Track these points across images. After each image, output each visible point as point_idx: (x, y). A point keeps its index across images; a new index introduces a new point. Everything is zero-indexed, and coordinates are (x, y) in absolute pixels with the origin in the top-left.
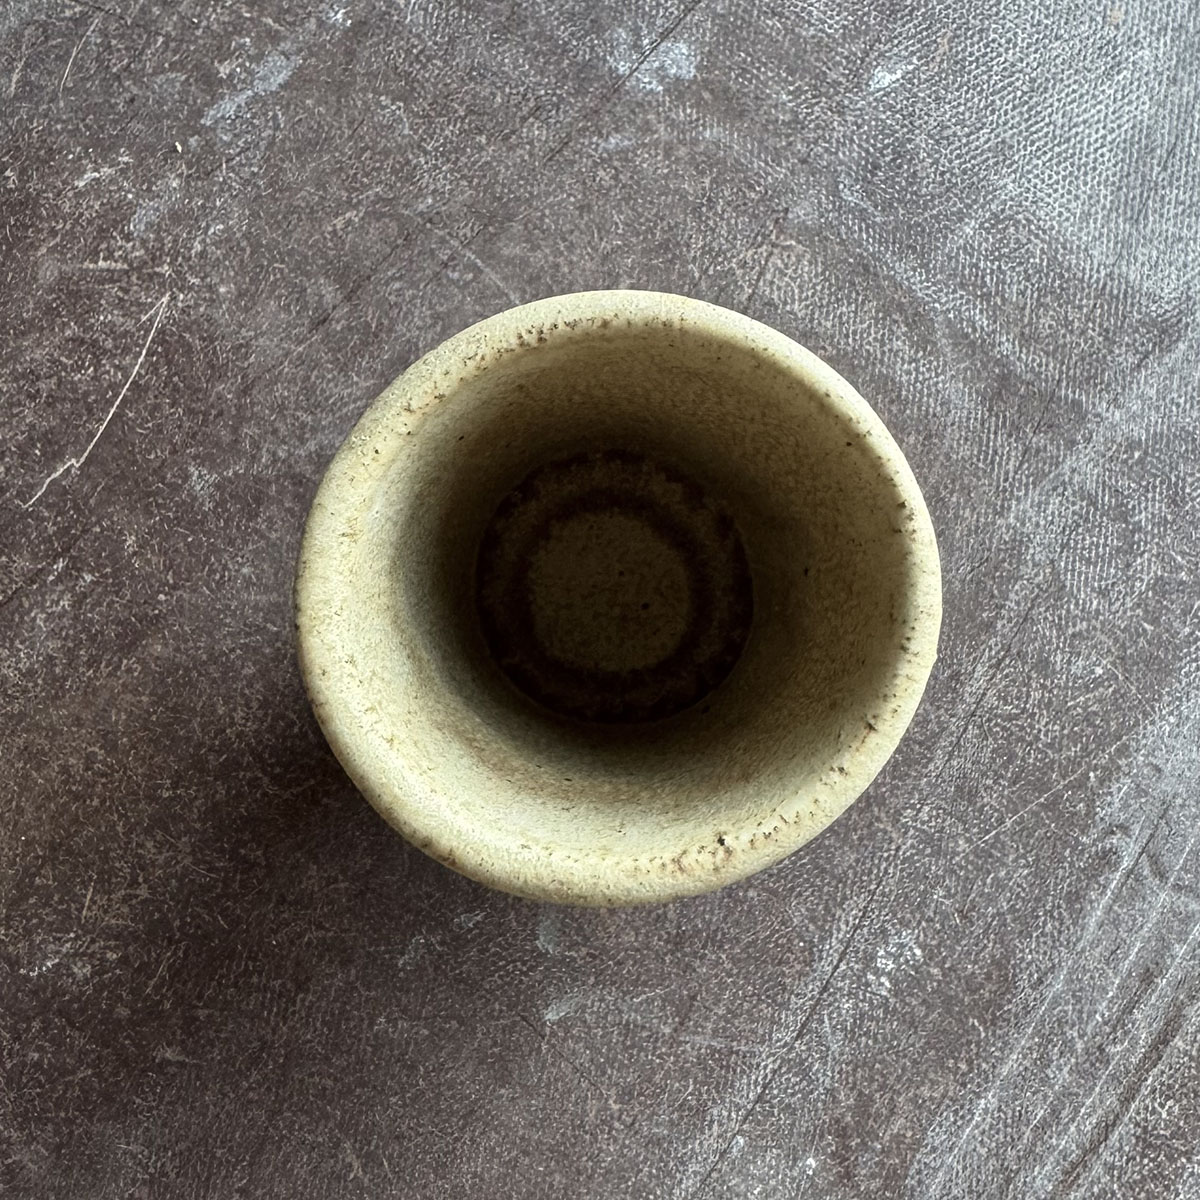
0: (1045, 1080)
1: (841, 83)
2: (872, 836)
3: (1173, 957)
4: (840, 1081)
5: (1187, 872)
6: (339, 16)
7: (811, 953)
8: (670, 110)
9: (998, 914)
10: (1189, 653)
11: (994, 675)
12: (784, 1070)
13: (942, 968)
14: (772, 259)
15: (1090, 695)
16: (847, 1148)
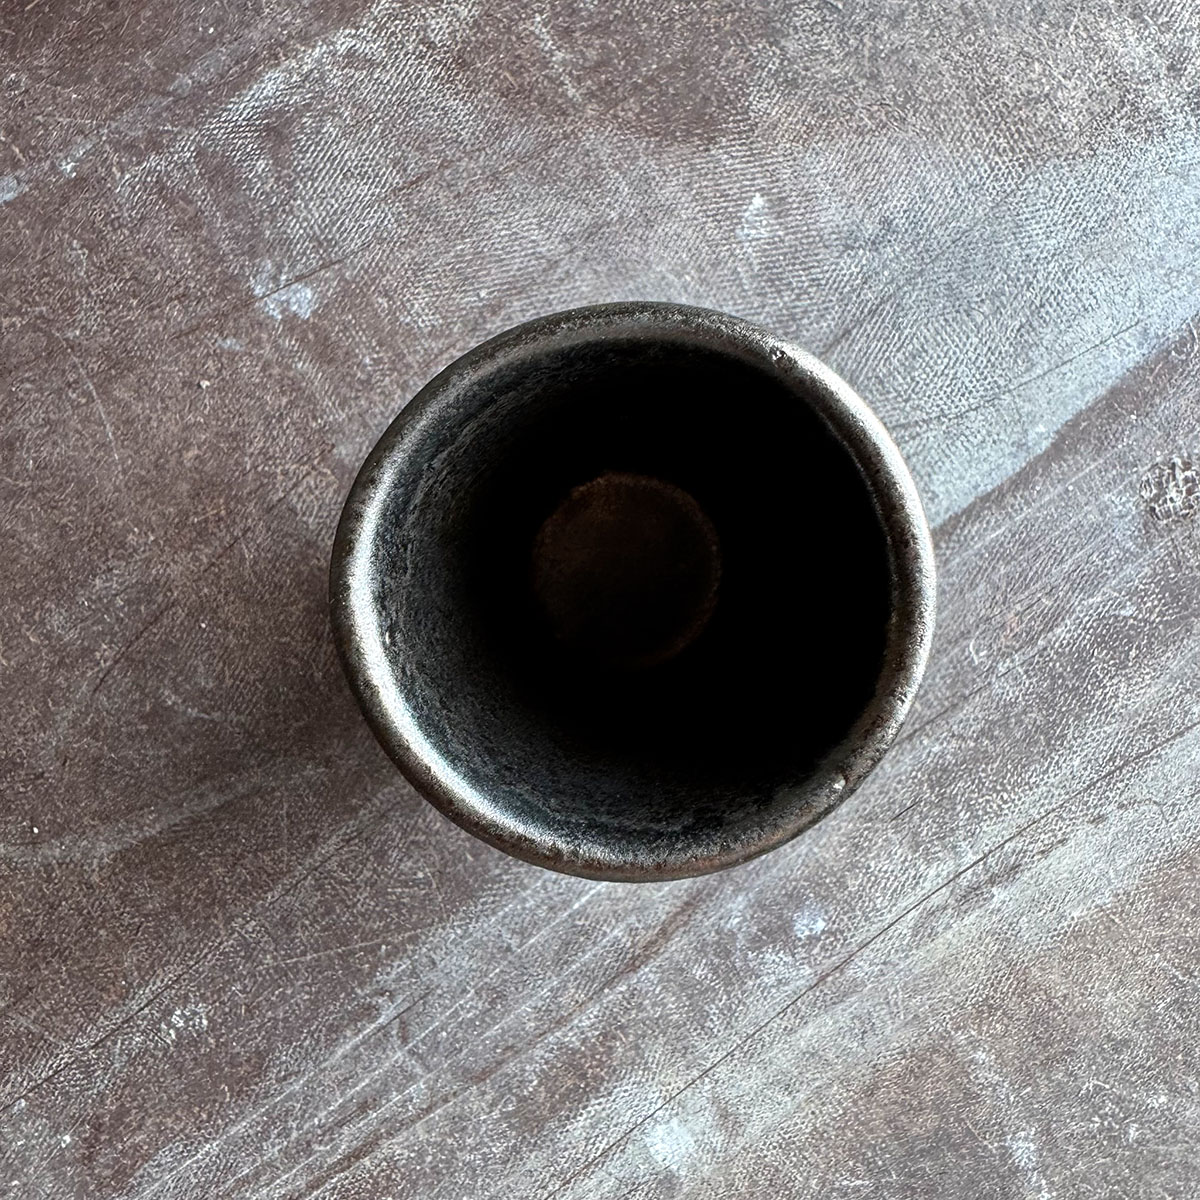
0: (259, 1150)
1: (412, 367)
2: (206, 927)
3: (388, 1101)
4: (111, 1090)
5: (425, 1044)
6: (69, 167)
7: (128, 992)
8: (280, 336)
9: (275, 1019)
10: (491, 889)
11: (341, 848)
12: (74, 1066)
13: (217, 1041)
14: (308, 478)
15: (407, 890)
16: (97, 1140)
